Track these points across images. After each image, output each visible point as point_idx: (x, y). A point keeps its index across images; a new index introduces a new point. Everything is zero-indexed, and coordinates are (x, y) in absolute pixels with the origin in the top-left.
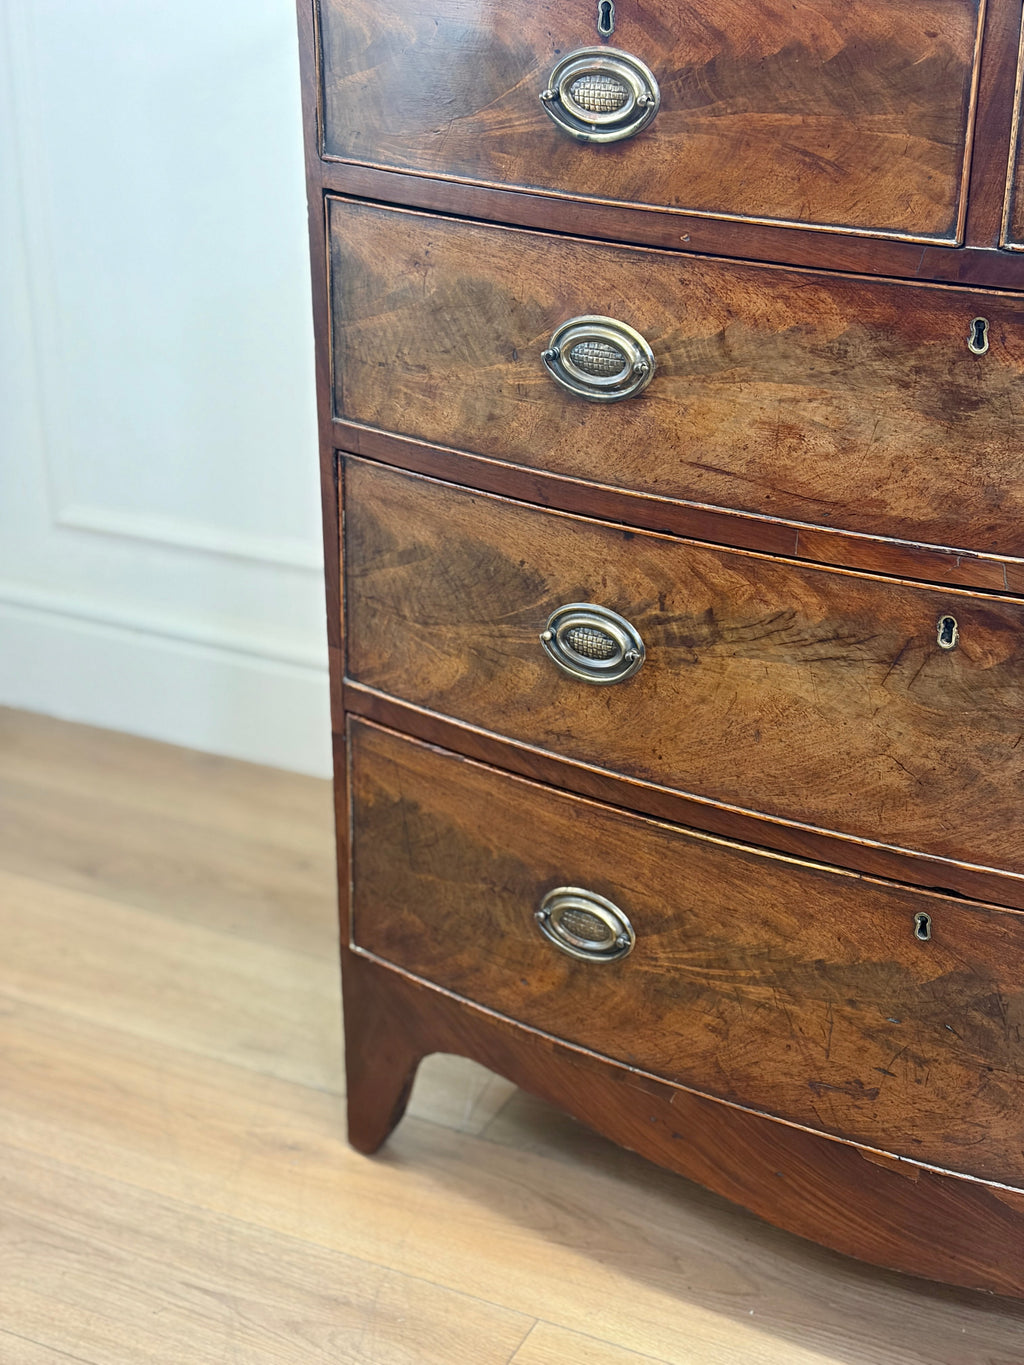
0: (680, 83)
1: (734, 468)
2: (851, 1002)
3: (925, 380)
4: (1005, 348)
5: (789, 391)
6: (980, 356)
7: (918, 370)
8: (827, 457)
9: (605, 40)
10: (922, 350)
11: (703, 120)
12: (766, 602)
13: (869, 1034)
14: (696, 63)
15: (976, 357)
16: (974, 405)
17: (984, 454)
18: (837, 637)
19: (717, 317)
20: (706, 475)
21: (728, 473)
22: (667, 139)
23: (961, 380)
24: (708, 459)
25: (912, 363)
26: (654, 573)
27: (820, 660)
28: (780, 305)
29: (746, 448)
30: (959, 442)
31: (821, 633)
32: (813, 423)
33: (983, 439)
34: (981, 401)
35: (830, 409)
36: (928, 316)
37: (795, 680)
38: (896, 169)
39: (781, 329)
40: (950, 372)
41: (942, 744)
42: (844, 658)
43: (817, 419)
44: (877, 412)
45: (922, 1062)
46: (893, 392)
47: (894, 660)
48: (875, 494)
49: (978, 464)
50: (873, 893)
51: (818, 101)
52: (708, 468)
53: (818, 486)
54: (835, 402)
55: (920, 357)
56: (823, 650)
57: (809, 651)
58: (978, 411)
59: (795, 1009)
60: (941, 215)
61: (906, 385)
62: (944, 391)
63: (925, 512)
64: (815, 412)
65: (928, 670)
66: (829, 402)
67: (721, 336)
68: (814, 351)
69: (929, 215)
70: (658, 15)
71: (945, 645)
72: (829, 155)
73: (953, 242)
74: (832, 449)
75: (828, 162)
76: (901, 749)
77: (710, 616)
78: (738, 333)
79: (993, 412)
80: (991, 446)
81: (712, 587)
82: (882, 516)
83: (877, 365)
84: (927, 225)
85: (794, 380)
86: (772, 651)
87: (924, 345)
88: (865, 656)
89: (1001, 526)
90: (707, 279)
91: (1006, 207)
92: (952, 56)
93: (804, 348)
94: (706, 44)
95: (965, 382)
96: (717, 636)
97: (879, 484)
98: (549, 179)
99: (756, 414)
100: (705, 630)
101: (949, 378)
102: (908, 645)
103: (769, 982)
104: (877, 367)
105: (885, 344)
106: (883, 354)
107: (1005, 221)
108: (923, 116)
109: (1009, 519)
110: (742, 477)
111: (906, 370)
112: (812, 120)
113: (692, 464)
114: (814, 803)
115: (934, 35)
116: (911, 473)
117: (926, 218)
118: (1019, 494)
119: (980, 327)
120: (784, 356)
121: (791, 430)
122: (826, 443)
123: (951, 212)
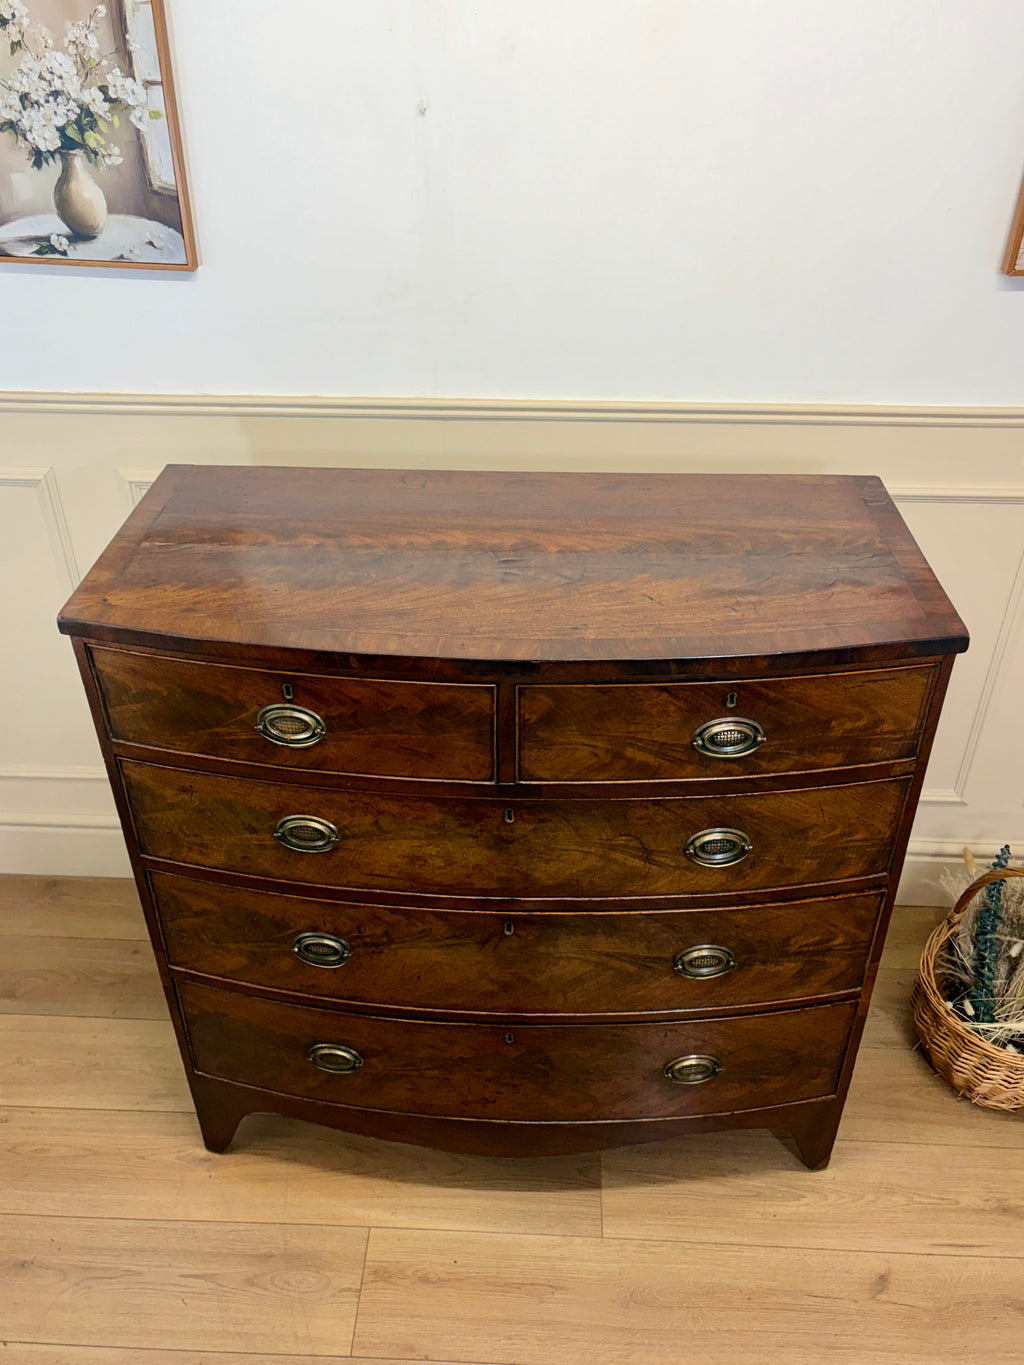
0: (337, 721)
1: (392, 874)
2: (478, 1070)
3: (485, 834)
4: (523, 819)
5: (416, 843)
6: (511, 823)
7: (481, 831)
8: (440, 868)
9: (289, 701)
10: (482, 823)
11: (353, 736)
12: (417, 926)
13: (488, 1080)
14: (345, 713)
15: (509, 824)
16: (511, 842)
17: (518, 861)
18: (454, 936)
19: (373, 814)
20: (376, 879)
21: (388, 878)
22: (336, 744)
23: (504, 833)
24: (376, 872)
25: (478, 828)
26: (352, 919)
27: (448, 946)
28: (406, 809)
29: (397, 866)
30: (505, 857)
31: (445, 936)
32: (431, 855)
33: (517, 855)
34: (514, 840)
35: (439, 849)
36: (484, 810)
37: (436, 955)
38: (460, 755)
39: (409, 818)
40: (497, 830)
41: (512, 971)
42: (460, 944)
43: (433, 853)
44: (463, 848)
45: (515, 1086)
46: (470, 840)
47: (484, 942)
48: (467, 880)
49: (516, 865)
50: (484, 1030)
51: (415, 729)
52: (377, 875)
53: (438, 879)
54: (441, 846)
55: (482, 825)
56: (448, 942)
57: (441, 943)
58: (513, 845)
59: (450, 1077)
60: (486, 772)
61: (477, 837)
62: (495, 838)
63: (494, 885)
64: (431, 850)
65: (501, 944)
66: (438, 846)
67: (376, 822)
68: (427, 826)
69: (479, 773)
70: (321, 693)
71: (508, 933)
72: (425, 750)
73: (493, 783)
74: (442, 865)
75: (424, 753)
76: (493, 976)
77: (386, 934)
78: (384, 822)
79: (520, 844)
80: (520, 858)
81: (387, 922)
82: (471, 889)
83: (460, 830)
84: (481, 776)
85: (418, 838)
86: (422, 944)
87: (483, 821)
88: (470, 942)
89: (530, 887)
90: (364, 800)
91: (517, 768)
92: (483, 710)
93: (421, 826)
94: (349, 705)
96: (391, 941)
97: (469, 876)
98: (266, 758)
99: (400, 852)
100: (385, 939)
101: (496, 833)
102: (491, 936)
103: (436, 1068)
105: (463, 822)
106: (462, 825)
107: (517, 773)
108: (471, 734)
109: (533, 884)
110: (396, 878)
111: (476, 831)
112: (413, 737)
113: (367, 875)
114: (452, 1001)
115: (472, 703)
116: (483, 871)
118: (537, 874)
119: (509, 812)
120: (412, 829)
121: (419, 858)
122: (439, 862)
123: (490, 771)
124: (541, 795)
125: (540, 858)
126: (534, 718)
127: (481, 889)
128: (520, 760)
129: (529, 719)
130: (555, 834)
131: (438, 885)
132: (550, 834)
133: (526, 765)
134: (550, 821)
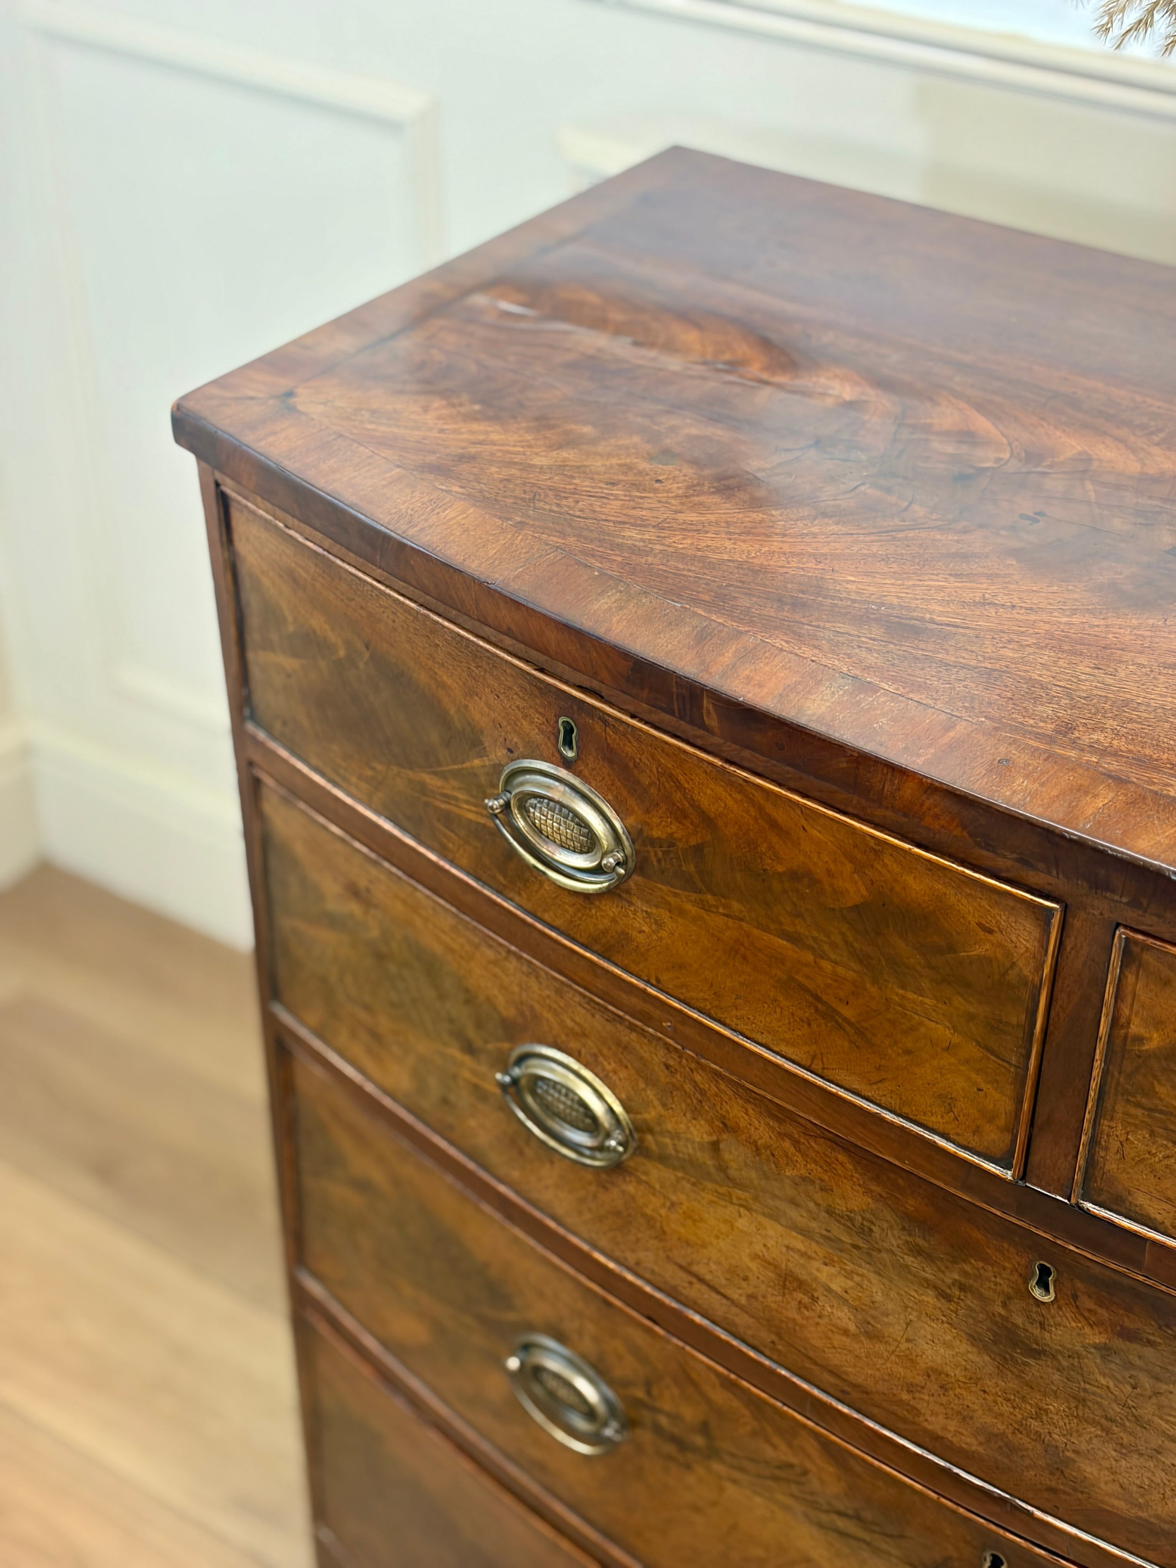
0: (660, 854)
1: (735, 1294)
3: (971, 1301)
4: (1077, 1307)
5: (799, 1243)
6: (1043, 1303)
7: (963, 1287)
8: (846, 1332)
9: (567, 764)
10: (967, 1268)
11: (688, 907)
12: (775, 1447)
14: (680, 840)
15: (1039, 1303)
16: (1035, 1354)
17: (1046, 1411)
18: (857, 1518)
19: (711, 1123)
20: (697, 1285)
21: (724, 1296)
22: (645, 909)
23: (1019, 1320)
24: (701, 1271)
25: (956, 1276)
26: (638, 1356)
27: (838, 1532)
28: (787, 1144)
29: (746, 1279)
30: (1013, 1385)
31: (836, 1504)
32: (829, 1290)
33: (1045, 1395)
34: (1043, 1352)
35: (850, 1283)
36: (977, 1235)
37: (807, 1540)
38: (935, 1063)
39: (792, 1173)
40: (1004, 1305)
42: (868, 1544)
43: (834, 1287)
44: (910, 1310)
46: (930, 1298)
48: (905, 1396)
49: (1037, 1417)
51: (834, 946)
52: (701, 1280)
53: (835, 1359)
54: (857, 1279)
55: (966, 1274)
56: (841, 1523)
57: (824, 1517)
58: (1040, 1362)
60: (995, 1136)
61: (948, 1298)
62: (996, 1323)
63: (970, 1442)
64: (830, 1277)
66: (849, 1275)
67: (715, 1146)
68: (830, 1212)
69: (978, 1132)
70: (631, 765)
72: (849, 1013)
73: (1008, 1175)
74: (852, 1327)
75: (845, 1019)
77: (704, 1428)
78: (734, 1154)
79: (1058, 1370)
80: (1053, 1406)
81: (708, 1401)
82: (914, 1423)
83: (909, 1260)
85: (805, 1233)
86: (779, 1497)
87: (970, 1263)
88: (893, 1551)
89: (1065, 1492)
90: (698, 1078)
91: (1081, 1161)
92: (1014, 964)
93: (817, 1205)
94: (692, 823)
95: (1023, 1324)
96: (712, 1453)
97: (911, 1388)
98: (505, 886)
99: (758, 1248)
100: (699, 1441)
101: (1001, 1309)
104: (910, 1263)
105: (921, 1242)
106: (917, 1251)
107: (1080, 1175)
108: (971, 1017)
109: (1075, 1490)
110: (742, 1308)
111: (949, 1281)
112: (826, 965)
113: (681, 1267)
115: (991, 932)
116: (951, 1393)
117: (974, 1134)
118: (1089, 1469)
119: (1045, 1272)
120: (793, 1202)
121: (801, 1285)
122: (844, 1317)
123: (1008, 1137)
124: (1136, 1264)
125: (1108, 1431)
126: (1155, 1041)
127: (937, 1438)
128: (1094, 1141)
129: (1140, 1039)
130: (1163, 1387)
131: (831, 1372)
132: (1146, 1382)
133: (1110, 1164)
134: (1150, 1343)
